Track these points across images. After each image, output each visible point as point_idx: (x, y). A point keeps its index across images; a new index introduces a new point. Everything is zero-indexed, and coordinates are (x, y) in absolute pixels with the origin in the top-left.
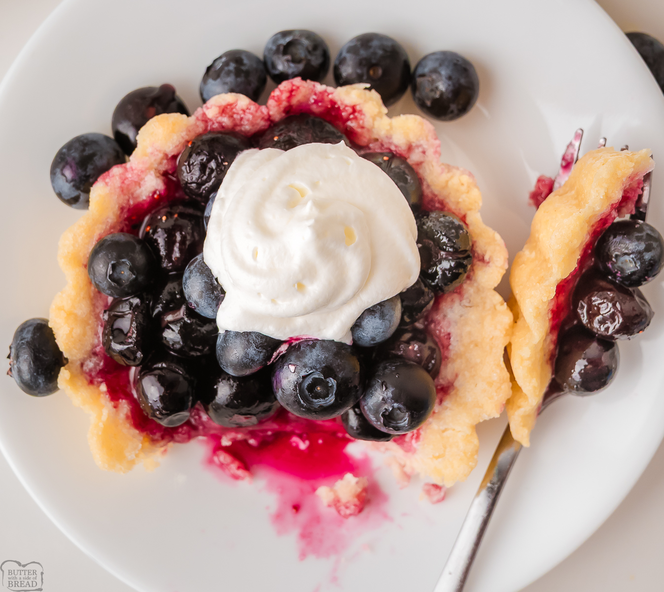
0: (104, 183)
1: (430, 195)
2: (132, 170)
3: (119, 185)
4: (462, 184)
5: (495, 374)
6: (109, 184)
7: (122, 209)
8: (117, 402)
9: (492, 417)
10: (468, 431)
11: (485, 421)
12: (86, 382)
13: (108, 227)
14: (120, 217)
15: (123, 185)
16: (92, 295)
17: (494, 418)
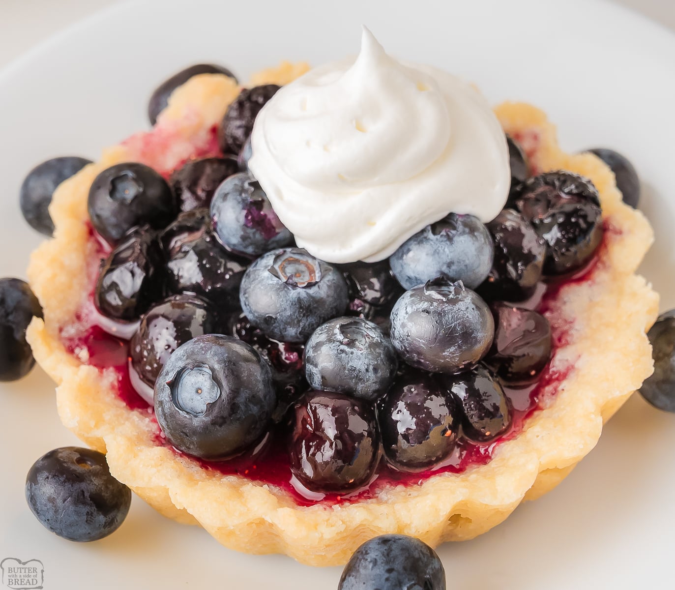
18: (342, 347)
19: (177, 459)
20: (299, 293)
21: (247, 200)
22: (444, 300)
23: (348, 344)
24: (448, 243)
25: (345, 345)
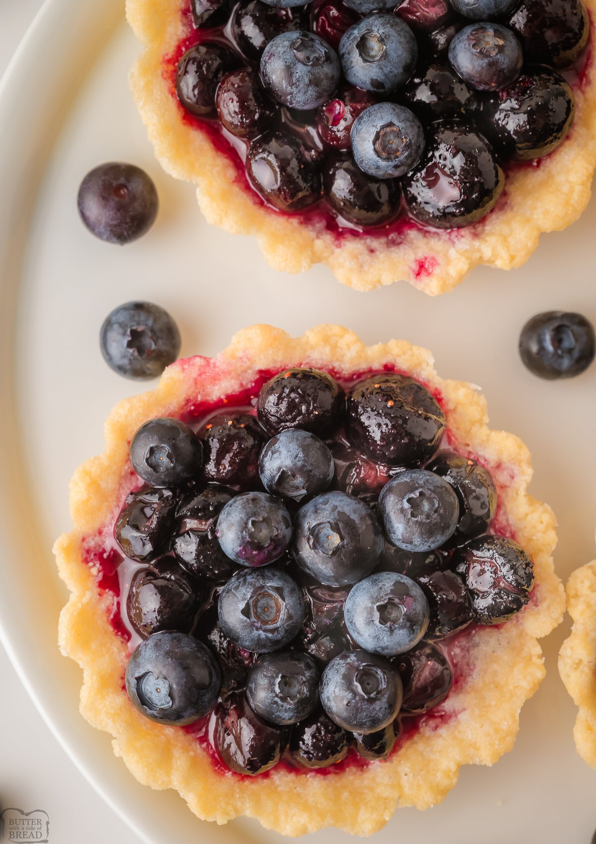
0: (181, 368)
1: (504, 523)
2: (215, 367)
3: (195, 376)
4: (542, 522)
5: (505, 723)
6: (186, 371)
7: (188, 401)
8: (102, 590)
9: (483, 764)
10: (453, 767)
11: (475, 765)
12: (80, 559)
13: (167, 413)
14: (182, 408)
15: (199, 378)
16: (123, 473)
17: (485, 765)
18: (276, 699)
19: (132, 710)
20: (260, 635)
21: (245, 538)
22: (366, 697)
23: (281, 698)
24: (389, 633)
25: (279, 698)
